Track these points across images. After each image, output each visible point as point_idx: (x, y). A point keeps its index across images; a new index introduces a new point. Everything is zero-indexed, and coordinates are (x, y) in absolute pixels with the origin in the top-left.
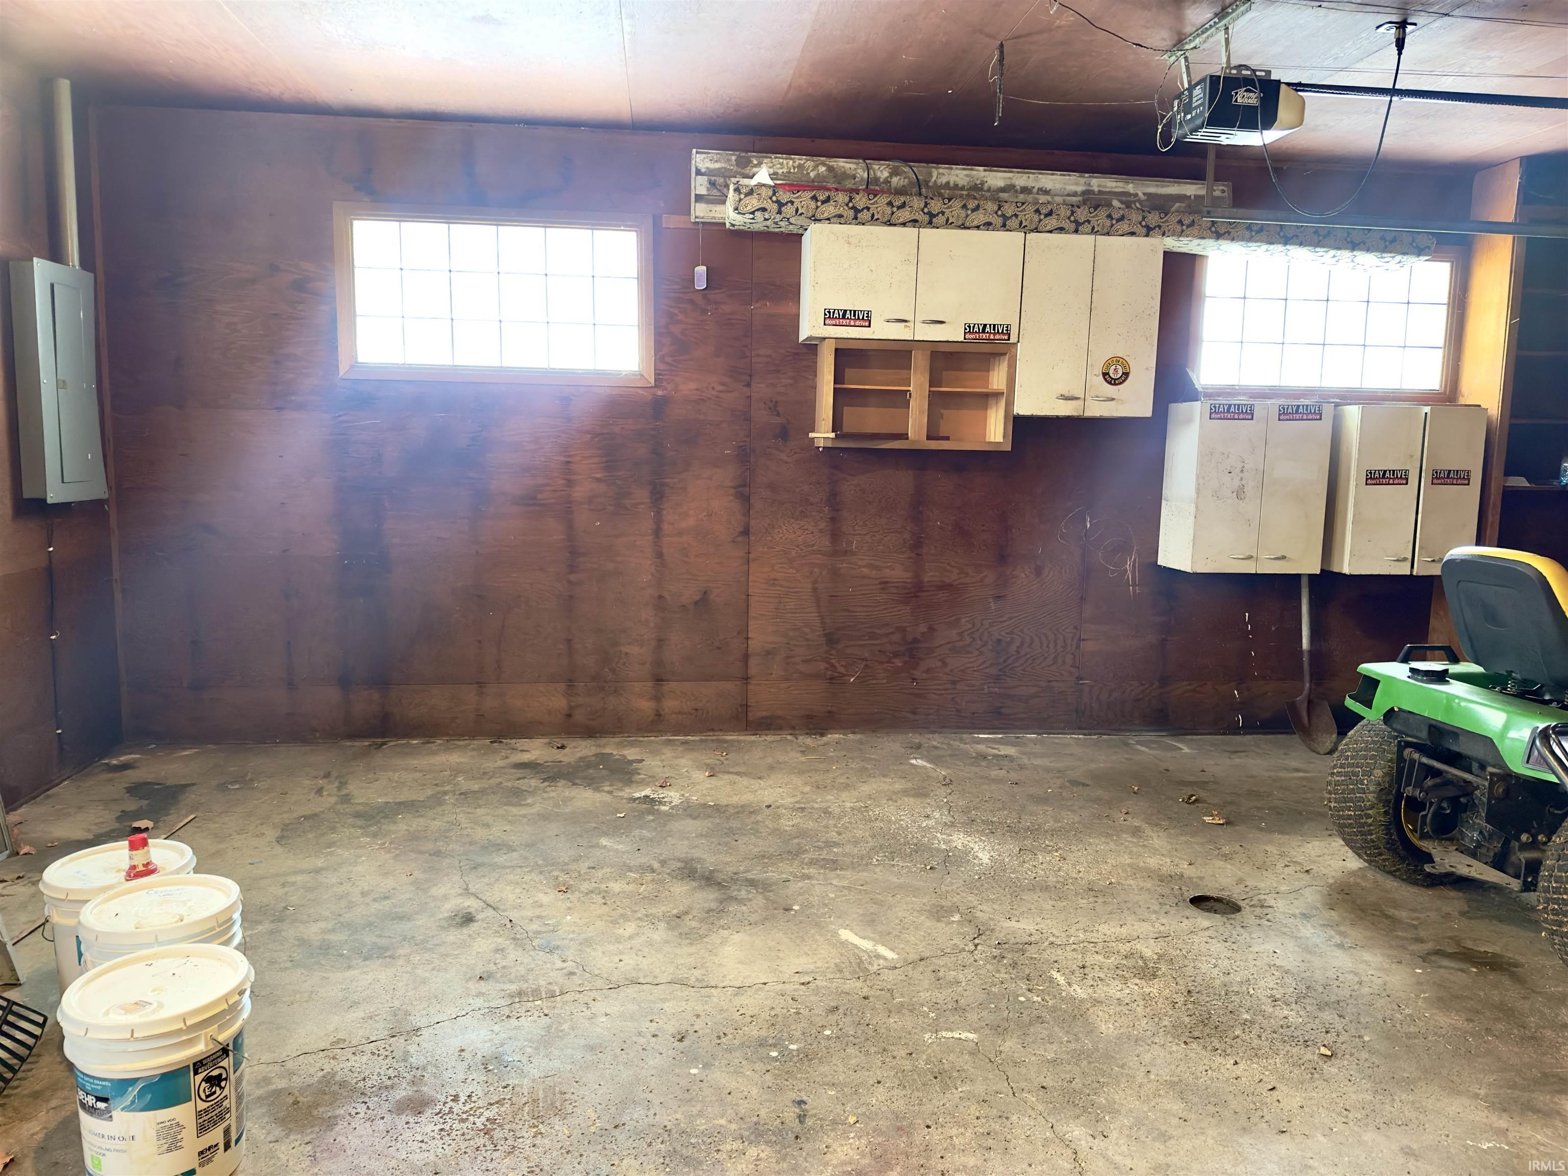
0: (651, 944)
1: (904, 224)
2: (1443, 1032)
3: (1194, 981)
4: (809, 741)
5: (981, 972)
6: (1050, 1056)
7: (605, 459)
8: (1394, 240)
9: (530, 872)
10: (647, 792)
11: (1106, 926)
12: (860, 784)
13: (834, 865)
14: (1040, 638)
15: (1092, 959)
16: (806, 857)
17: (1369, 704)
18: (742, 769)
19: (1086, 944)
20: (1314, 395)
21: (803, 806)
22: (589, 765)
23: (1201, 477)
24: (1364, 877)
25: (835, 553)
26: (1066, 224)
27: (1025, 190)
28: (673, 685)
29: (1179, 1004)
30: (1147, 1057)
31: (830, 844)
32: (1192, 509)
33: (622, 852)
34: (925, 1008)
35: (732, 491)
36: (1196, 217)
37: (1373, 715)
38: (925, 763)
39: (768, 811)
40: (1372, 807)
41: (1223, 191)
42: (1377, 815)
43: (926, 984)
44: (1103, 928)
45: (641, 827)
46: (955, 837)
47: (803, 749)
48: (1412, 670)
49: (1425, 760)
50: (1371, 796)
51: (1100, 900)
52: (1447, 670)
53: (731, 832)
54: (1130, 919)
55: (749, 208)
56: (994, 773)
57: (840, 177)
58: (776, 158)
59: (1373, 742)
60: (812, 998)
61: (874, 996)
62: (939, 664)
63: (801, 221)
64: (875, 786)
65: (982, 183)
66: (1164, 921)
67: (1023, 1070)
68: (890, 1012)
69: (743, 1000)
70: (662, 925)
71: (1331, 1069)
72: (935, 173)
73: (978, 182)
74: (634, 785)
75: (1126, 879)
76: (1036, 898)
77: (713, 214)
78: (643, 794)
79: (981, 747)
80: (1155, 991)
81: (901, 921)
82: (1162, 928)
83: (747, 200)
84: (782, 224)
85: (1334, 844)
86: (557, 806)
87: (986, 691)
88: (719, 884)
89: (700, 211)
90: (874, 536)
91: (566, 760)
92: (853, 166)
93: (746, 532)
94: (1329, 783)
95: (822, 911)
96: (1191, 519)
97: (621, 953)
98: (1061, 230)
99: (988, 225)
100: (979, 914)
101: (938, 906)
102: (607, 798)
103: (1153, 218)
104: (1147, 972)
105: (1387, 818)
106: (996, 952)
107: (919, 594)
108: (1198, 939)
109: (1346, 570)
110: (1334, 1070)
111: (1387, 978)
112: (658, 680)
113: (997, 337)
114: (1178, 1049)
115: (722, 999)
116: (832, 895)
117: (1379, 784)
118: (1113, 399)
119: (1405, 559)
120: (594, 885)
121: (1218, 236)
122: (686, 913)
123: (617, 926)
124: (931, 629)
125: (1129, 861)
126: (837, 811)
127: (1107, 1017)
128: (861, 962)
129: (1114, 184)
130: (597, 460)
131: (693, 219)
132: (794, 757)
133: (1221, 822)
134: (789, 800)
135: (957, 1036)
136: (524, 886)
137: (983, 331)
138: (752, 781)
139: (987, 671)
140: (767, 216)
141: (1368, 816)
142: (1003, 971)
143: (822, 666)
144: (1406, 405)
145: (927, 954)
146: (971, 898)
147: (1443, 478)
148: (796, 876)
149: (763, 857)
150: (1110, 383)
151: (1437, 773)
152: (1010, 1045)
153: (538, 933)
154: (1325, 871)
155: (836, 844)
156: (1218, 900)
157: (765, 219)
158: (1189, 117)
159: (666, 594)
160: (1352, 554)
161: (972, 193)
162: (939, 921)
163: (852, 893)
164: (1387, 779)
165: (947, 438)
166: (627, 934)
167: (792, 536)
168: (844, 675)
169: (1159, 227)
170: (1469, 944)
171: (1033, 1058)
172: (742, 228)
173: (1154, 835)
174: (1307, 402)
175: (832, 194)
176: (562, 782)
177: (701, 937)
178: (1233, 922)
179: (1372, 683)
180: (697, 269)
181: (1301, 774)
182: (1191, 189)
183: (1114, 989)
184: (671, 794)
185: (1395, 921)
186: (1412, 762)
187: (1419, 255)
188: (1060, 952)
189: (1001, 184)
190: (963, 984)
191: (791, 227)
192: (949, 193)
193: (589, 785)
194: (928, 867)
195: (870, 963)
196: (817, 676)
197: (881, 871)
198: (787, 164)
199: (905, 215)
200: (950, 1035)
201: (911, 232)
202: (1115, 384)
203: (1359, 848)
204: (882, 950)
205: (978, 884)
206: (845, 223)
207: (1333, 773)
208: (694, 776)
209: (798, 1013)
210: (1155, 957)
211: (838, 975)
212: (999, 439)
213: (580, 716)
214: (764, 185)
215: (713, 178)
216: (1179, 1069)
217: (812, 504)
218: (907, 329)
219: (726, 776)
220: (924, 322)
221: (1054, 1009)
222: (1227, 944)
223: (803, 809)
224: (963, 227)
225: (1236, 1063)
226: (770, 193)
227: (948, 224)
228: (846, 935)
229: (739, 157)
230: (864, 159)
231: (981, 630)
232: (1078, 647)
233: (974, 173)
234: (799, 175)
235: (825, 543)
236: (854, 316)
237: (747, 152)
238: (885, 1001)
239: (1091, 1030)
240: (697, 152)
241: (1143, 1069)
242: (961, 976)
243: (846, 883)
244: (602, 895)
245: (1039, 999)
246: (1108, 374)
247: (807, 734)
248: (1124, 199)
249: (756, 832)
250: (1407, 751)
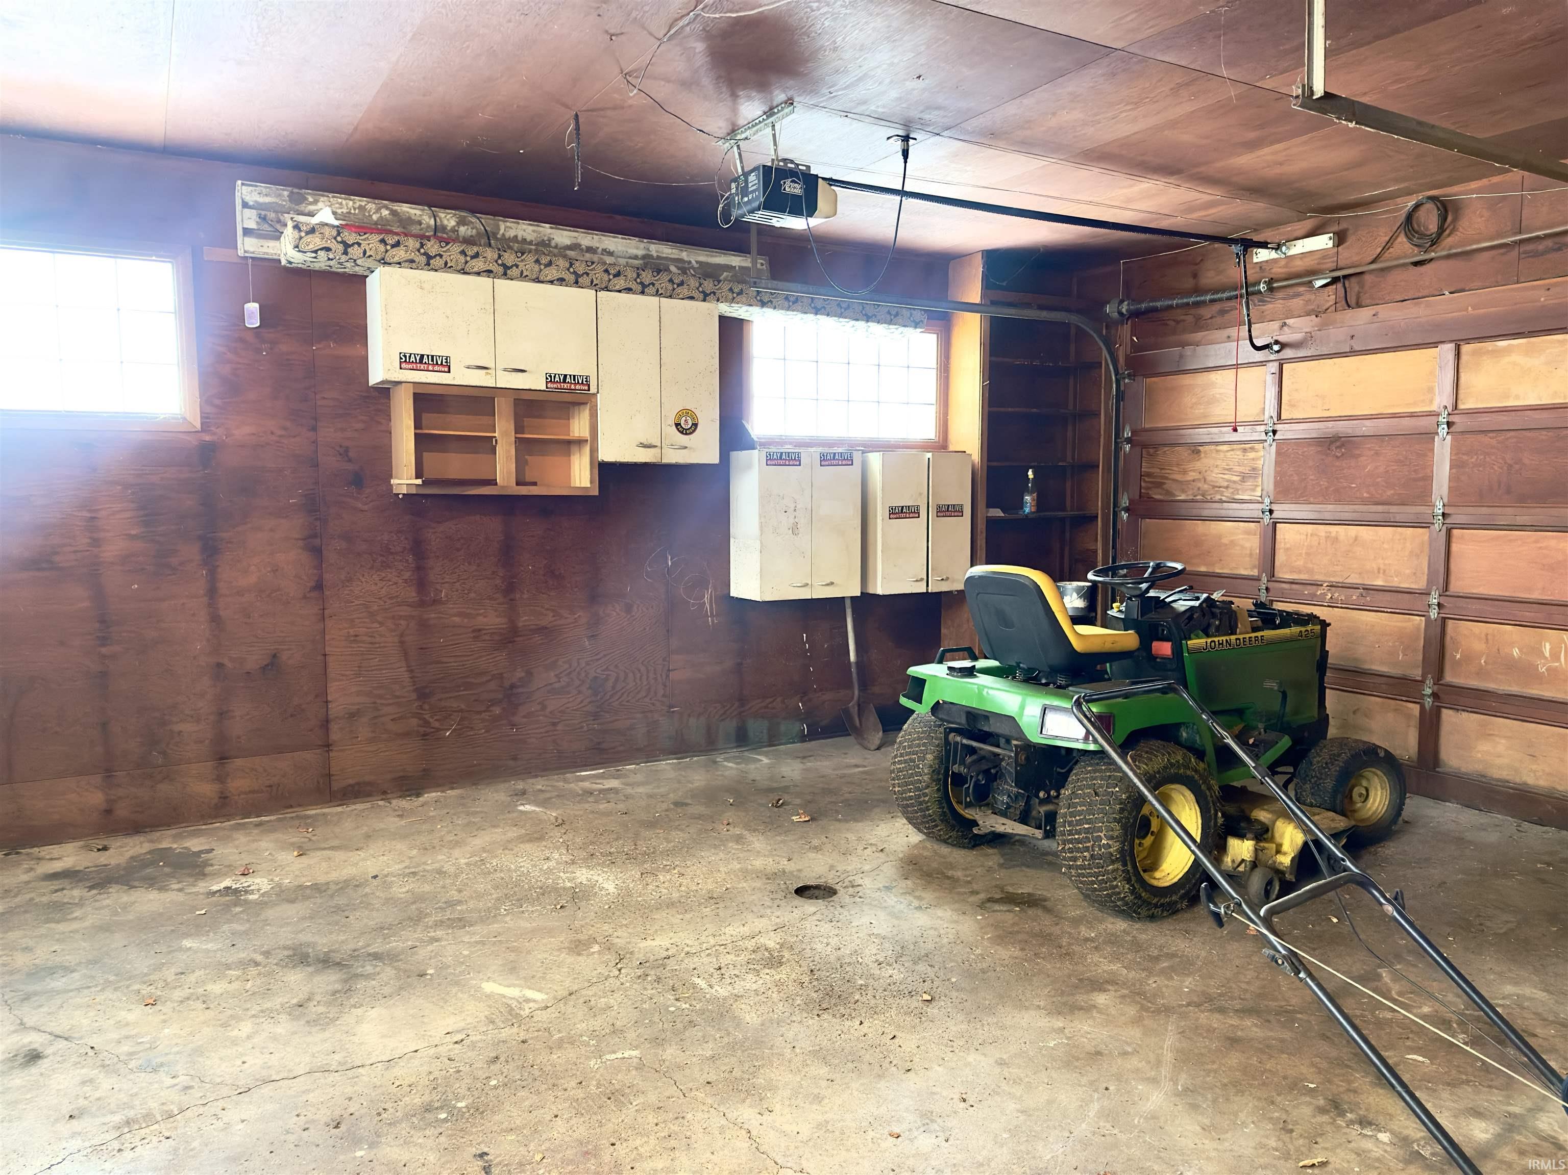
0: (275, 1038)
1: (478, 274)
2: (1006, 962)
3: (813, 961)
4: (404, 803)
5: (629, 993)
6: (709, 1053)
7: (142, 513)
8: (897, 315)
9: (103, 990)
10: (227, 883)
11: (731, 928)
12: (471, 839)
13: (461, 923)
14: (634, 673)
15: (726, 959)
16: (430, 921)
17: (919, 700)
18: (336, 843)
19: (717, 947)
20: (842, 444)
21: (413, 870)
22: (145, 865)
23: (763, 515)
24: (924, 848)
25: (422, 604)
26: (631, 285)
27: (590, 250)
28: (239, 762)
29: (806, 984)
30: (790, 1035)
31: (451, 904)
32: (758, 545)
33: (215, 951)
34: (584, 1038)
35: (301, 543)
36: (744, 286)
37: (922, 710)
38: (533, 808)
39: (375, 882)
40: (927, 787)
41: (762, 264)
42: (931, 793)
43: (580, 1015)
44: (729, 930)
45: (229, 921)
46: (578, 874)
47: (400, 813)
48: (950, 668)
49: (965, 741)
50: (926, 778)
51: (721, 905)
52: (974, 666)
53: (338, 909)
54: (750, 917)
55: (311, 246)
56: (603, 806)
57: (406, 222)
58: (333, 197)
59: (923, 732)
60: (469, 1054)
61: (532, 1038)
62: (539, 707)
63: (369, 263)
64: (487, 839)
65: (550, 240)
66: (778, 913)
67: (687, 1072)
68: (551, 1048)
69: (397, 1071)
70: (283, 1017)
71: (932, 1011)
72: (502, 226)
73: (546, 238)
74: (208, 879)
75: (739, 883)
76: (665, 915)
77: (265, 250)
78: (222, 886)
79: (587, 785)
80: (784, 976)
81: (543, 963)
82: (778, 920)
83: (309, 238)
84: (348, 265)
85: (897, 824)
86: (116, 914)
87: (585, 729)
88: (338, 964)
89: (249, 246)
90: (464, 583)
91: (113, 862)
92: (418, 212)
93: (319, 586)
94: (892, 772)
95: (459, 969)
96: (758, 553)
97: (242, 1055)
98: (629, 290)
99: (561, 281)
100: (616, 941)
101: (575, 941)
102: (180, 897)
103: (708, 285)
104: (774, 961)
105: (939, 794)
106: (639, 972)
107: (516, 639)
108: (809, 924)
109: (880, 592)
110: (936, 1011)
111: (959, 928)
112: (222, 759)
113: (578, 387)
114: (813, 1022)
115: (373, 1076)
116: (466, 953)
117: (931, 766)
118: (686, 448)
119: (922, 580)
120: (189, 991)
121: (763, 304)
122: (309, 999)
123: (229, 1028)
124: (529, 673)
125: (738, 866)
126: (452, 870)
127: (749, 1008)
128: (511, 1010)
129: (670, 251)
130: (128, 514)
131: (241, 253)
132: (392, 822)
133: (807, 819)
134: (397, 867)
135: (619, 1055)
136: (99, 1007)
137: (564, 381)
138: (351, 854)
139: (585, 709)
140: (331, 256)
141: (925, 795)
142: (649, 987)
143: (414, 722)
144: (914, 451)
145: (575, 988)
146: (606, 927)
147: (948, 511)
148: (422, 941)
149: (382, 928)
150: (682, 433)
151: (972, 751)
152: (671, 1053)
153: (131, 1054)
154: (895, 848)
155: (459, 902)
156: (817, 887)
157: (329, 259)
158: (746, 199)
159: (226, 661)
160: (883, 578)
161: (540, 248)
162: (579, 954)
163: (487, 947)
164: (936, 761)
165: (535, 484)
166: (243, 1034)
167: (373, 587)
168: (438, 730)
169: (714, 293)
170: (1011, 890)
171: (694, 1059)
172: (300, 266)
173: (755, 839)
174: (840, 450)
175: (402, 238)
176: (114, 889)
177: (334, 1020)
178: (832, 904)
179: (920, 683)
180: (247, 306)
181: (860, 769)
182: (736, 261)
183: (750, 983)
184: (257, 881)
185: (954, 880)
186: (956, 743)
187: (916, 327)
188: (696, 959)
189: (568, 242)
190: (615, 1008)
191: (357, 268)
192: (522, 247)
193: (151, 886)
194: (559, 907)
195: (520, 1008)
196: (406, 735)
197: (512, 920)
198: (350, 204)
199: (478, 265)
200: (613, 1056)
201: (485, 282)
202: (686, 434)
203: (918, 824)
204: (530, 994)
205: (610, 914)
206: (417, 268)
207: (895, 762)
208: (280, 858)
209: (459, 1071)
210: (778, 947)
211: (491, 1026)
212: (586, 483)
213: (122, 811)
214: (327, 224)
215: (263, 213)
216: (818, 1039)
217: (392, 553)
218: (489, 376)
219: (319, 853)
220: (505, 370)
221: (702, 1012)
222: (833, 924)
223: (414, 873)
224: (538, 280)
225: (861, 1023)
226: (334, 233)
227: (522, 277)
228: (489, 987)
229: (292, 192)
230: (430, 206)
231: (578, 669)
232: (668, 676)
233: (541, 229)
234: (360, 217)
235: (411, 594)
236: (432, 360)
237: (300, 188)
238: (544, 1040)
239: (738, 1022)
240: (243, 184)
241: (789, 1046)
242: (612, 1001)
243: (477, 938)
244: (201, 1000)
245: (687, 1006)
246: (680, 424)
247: (400, 797)
248: (680, 265)
249: (368, 906)
250: (952, 735)
